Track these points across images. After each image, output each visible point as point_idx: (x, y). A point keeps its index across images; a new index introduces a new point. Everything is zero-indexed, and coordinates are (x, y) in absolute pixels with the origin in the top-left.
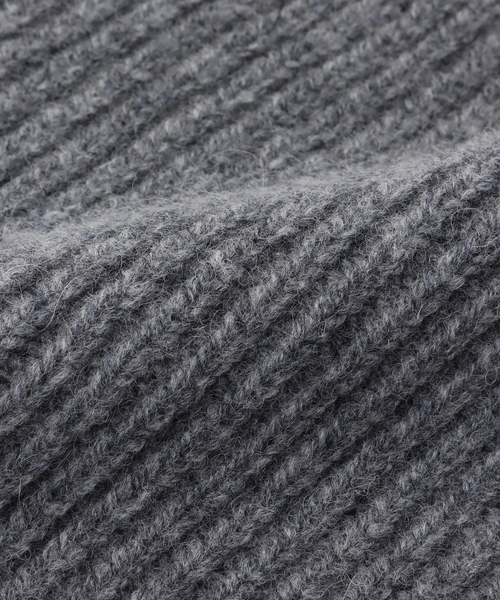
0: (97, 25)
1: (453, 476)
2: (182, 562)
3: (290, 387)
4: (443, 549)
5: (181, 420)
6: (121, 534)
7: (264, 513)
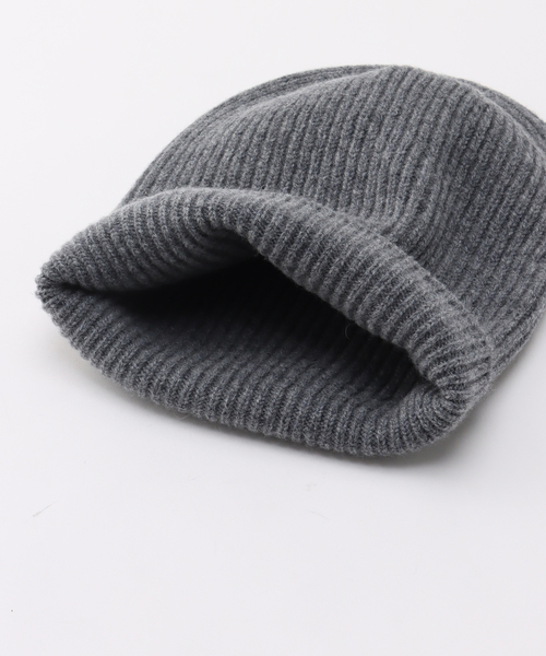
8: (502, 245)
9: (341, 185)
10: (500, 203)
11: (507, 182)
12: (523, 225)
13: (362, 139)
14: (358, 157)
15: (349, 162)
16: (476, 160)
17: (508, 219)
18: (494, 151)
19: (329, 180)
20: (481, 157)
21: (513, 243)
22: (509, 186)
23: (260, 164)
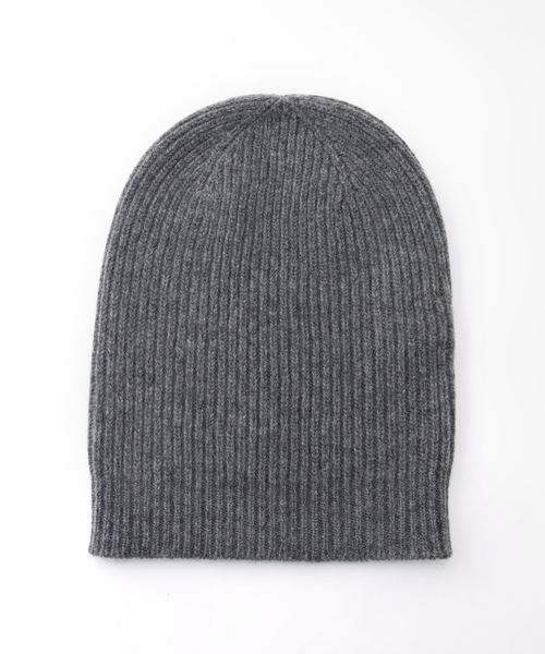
0: (181, 266)
1: (340, 311)
2: (314, 361)
3: (299, 321)
4: (350, 324)
5: (289, 340)
6: (300, 365)
7: (318, 343)
8: (410, 294)
9: (258, 307)
10: (390, 265)
11: (385, 250)
12: (414, 272)
13: (269, 270)
14: (268, 284)
15: (263, 289)
16: (358, 249)
17: (402, 273)
18: (364, 235)
19: (249, 302)
20: (359, 245)
21: (415, 287)
22: (388, 251)
23: (192, 290)
